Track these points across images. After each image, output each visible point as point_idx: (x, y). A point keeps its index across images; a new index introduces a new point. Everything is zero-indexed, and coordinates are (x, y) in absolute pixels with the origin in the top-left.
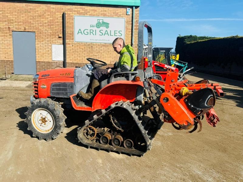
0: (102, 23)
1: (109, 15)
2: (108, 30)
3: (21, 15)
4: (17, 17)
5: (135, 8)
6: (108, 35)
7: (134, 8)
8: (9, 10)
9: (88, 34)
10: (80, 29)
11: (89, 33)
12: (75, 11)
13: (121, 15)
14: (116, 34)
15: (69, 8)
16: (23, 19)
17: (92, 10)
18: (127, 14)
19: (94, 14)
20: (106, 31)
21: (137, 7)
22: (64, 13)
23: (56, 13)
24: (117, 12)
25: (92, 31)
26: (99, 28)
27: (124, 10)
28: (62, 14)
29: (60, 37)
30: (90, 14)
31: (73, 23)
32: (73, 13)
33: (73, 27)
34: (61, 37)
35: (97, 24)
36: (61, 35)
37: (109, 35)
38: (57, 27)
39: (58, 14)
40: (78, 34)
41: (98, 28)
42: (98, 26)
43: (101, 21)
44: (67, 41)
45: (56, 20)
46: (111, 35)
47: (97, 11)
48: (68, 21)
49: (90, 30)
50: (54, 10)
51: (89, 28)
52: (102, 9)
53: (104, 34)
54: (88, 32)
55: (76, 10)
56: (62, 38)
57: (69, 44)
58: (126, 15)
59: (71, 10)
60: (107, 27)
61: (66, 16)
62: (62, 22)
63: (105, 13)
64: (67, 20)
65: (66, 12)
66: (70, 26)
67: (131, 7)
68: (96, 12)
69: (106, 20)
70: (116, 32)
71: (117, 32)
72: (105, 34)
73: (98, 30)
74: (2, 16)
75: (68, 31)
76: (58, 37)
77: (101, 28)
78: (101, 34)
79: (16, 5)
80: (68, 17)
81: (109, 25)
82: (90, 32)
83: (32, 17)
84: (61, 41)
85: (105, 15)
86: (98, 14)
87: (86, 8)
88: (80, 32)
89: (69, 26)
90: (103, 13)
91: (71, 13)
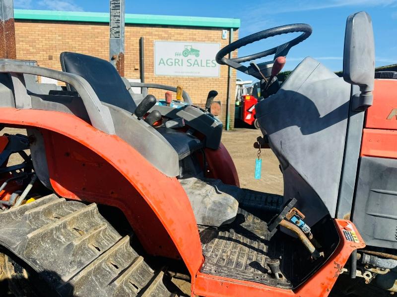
0: (190, 50)
1: (199, 39)
2: (199, 59)
3: (86, 41)
4: (81, 43)
5: (234, 30)
6: (199, 66)
7: (232, 30)
8: (70, 34)
9: (172, 65)
10: (162, 59)
11: (174, 64)
12: (155, 35)
13: (215, 40)
14: (208, 65)
15: (148, 31)
16: (88, 46)
17: (178, 34)
18: (223, 38)
19: (180, 38)
20: (196, 60)
21: (235, 29)
22: (141, 38)
23: (131, 38)
24: (210, 35)
25: (177, 61)
26: (187, 56)
27: (219, 32)
28: (139, 39)
29: (135, 69)
30: (174, 38)
31: (152, 50)
32: (154, 37)
33: (153, 55)
34: (137, 69)
35: (184, 52)
36: (138, 67)
37: (200, 64)
38: (133, 56)
39: (133, 39)
40: (159, 65)
41: (185, 56)
42: (186, 53)
43: (189, 48)
44: (145, 74)
45: (131, 47)
46: (201, 66)
47: (184, 34)
48: (147, 48)
49: (175, 60)
50: (129, 34)
51: (174, 57)
52: (191, 32)
53: (192, 65)
54: (172, 63)
55: (157, 33)
56: (139, 71)
57: (148, 78)
58: (221, 40)
59: (150, 34)
60: (197, 55)
61: (144, 41)
62: (139, 50)
63: (195, 37)
64: (145, 47)
65: (144, 37)
66: (150, 54)
67: (229, 29)
68: (183, 36)
69: (196, 46)
70: (208, 62)
71: (210, 62)
72: (194, 64)
73: (185, 59)
74: (61, 42)
75: (146, 61)
76: (134, 69)
77: (190, 57)
78: (190, 65)
79: (79, 27)
80: (147, 43)
81: (200, 53)
82: (175, 62)
83: (100, 44)
84: (138, 75)
85: (194, 40)
86: (185, 39)
87: (169, 31)
88: (162, 61)
89: (148, 54)
90: (191, 37)
91: (151, 37)
